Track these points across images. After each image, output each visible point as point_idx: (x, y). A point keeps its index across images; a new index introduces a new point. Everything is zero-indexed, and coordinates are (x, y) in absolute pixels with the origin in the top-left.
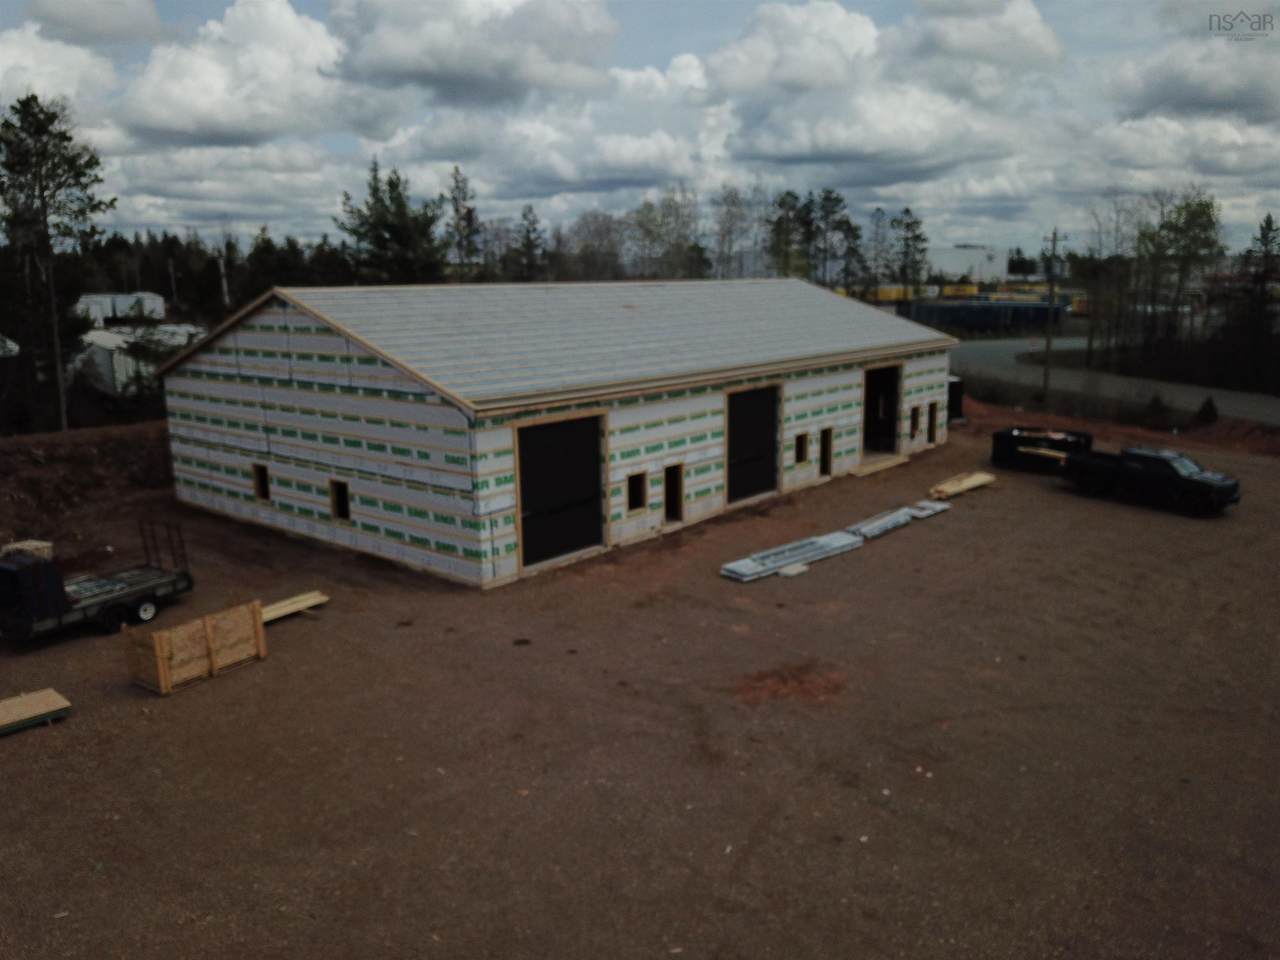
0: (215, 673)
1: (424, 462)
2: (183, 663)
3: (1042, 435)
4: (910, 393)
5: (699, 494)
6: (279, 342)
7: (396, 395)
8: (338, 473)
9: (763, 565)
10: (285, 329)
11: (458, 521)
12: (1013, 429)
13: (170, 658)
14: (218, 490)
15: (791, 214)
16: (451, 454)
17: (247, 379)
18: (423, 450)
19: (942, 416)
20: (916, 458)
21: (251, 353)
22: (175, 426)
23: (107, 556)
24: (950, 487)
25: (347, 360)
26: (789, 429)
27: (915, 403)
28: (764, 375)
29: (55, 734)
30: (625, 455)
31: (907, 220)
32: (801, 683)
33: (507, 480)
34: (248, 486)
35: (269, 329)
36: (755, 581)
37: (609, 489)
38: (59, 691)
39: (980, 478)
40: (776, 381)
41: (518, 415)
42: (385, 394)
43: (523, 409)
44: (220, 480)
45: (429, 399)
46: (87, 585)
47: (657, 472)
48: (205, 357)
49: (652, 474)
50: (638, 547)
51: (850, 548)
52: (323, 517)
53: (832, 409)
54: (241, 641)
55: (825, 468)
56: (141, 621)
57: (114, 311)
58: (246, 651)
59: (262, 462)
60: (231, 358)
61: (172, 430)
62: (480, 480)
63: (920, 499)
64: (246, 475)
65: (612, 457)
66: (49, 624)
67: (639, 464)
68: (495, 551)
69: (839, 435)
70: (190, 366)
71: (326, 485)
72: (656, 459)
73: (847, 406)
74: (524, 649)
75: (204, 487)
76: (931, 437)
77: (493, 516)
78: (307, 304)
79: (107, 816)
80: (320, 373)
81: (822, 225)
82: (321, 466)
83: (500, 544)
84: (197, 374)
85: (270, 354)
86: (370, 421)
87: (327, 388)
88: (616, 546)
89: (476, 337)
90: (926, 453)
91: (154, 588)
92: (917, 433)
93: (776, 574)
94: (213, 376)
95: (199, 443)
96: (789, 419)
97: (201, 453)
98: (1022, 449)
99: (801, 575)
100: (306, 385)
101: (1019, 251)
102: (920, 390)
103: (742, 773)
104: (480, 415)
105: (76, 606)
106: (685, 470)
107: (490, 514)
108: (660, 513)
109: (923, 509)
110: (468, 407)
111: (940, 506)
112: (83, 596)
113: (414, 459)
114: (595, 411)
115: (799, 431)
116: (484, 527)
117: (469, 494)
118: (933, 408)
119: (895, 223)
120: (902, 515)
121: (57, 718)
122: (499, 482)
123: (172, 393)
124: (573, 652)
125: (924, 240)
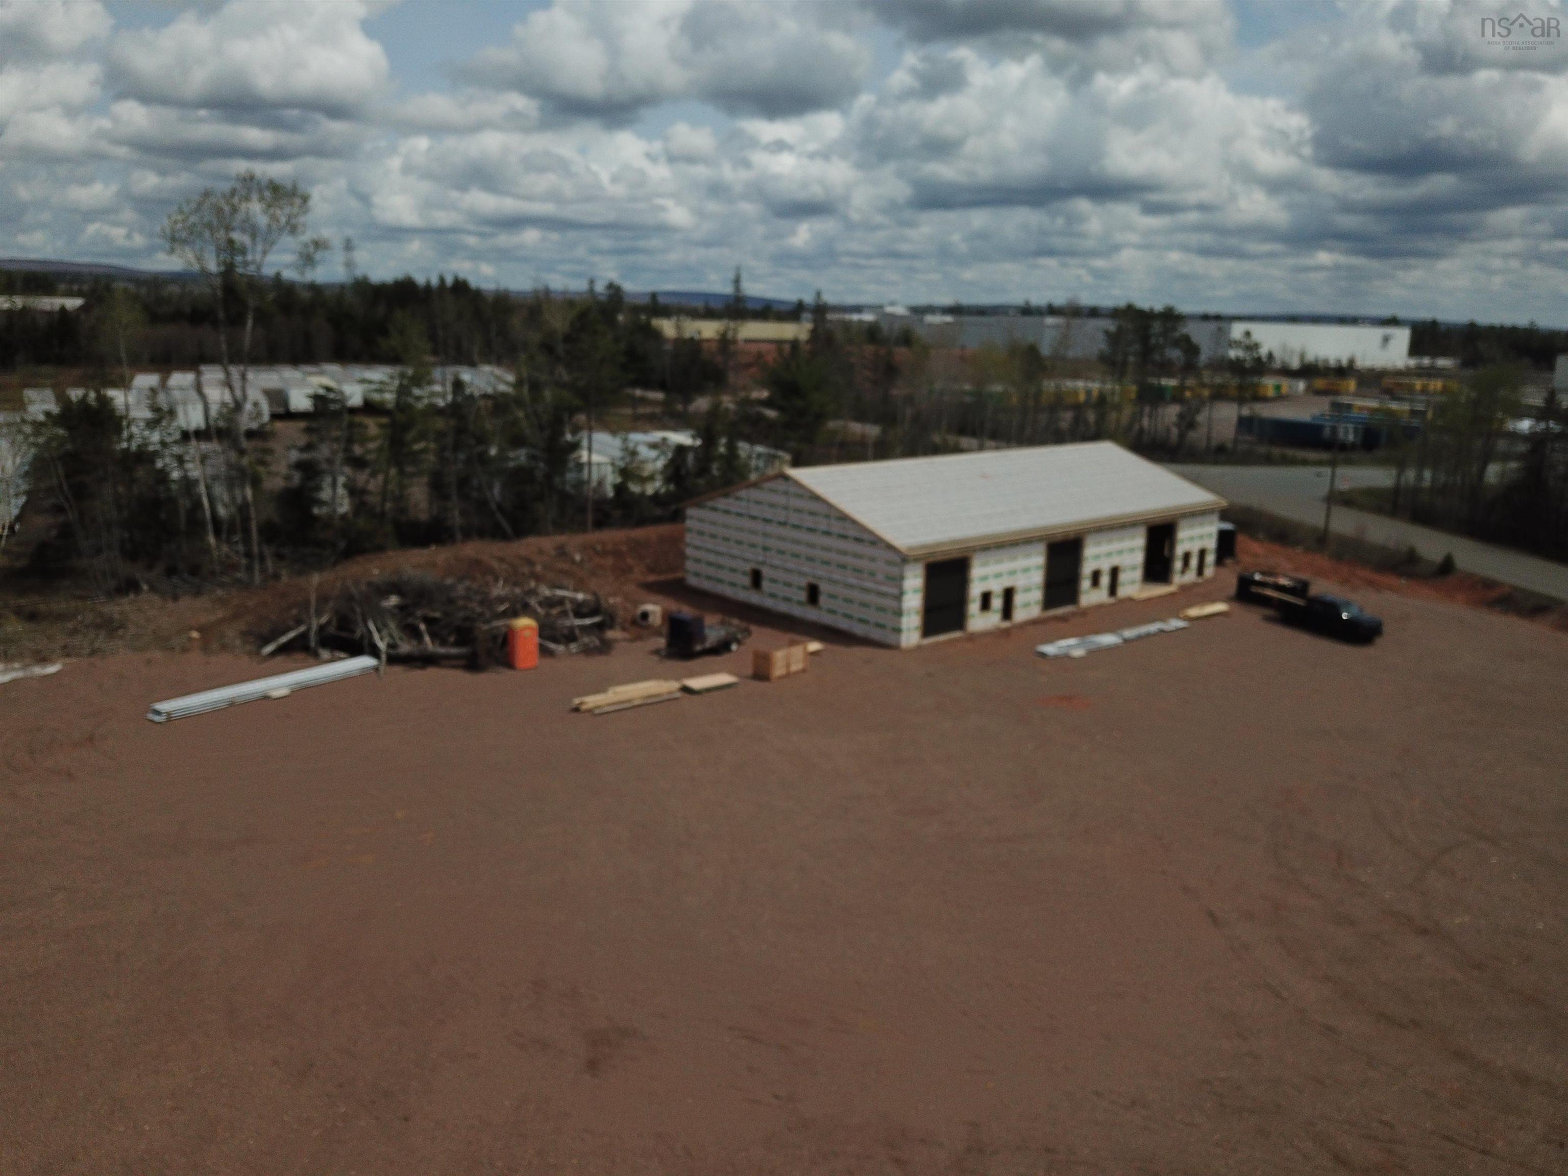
3: (1274, 580)
4: (1183, 541)
5: (1024, 605)
6: (780, 500)
7: (858, 540)
8: (813, 579)
10: (786, 492)
12: (1254, 575)
16: (890, 575)
18: (872, 571)
19: (1210, 558)
20: (1184, 588)
21: (757, 502)
24: (1194, 612)
26: (1088, 566)
27: (1187, 549)
28: (1071, 532)
30: (981, 579)
33: (918, 591)
34: (748, 581)
35: (775, 491)
36: (1054, 658)
37: (970, 598)
39: (1220, 607)
40: (1080, 535)
42: (850, 538)
44: (723, 575)
45: (879, 544)
47: (998, 591)
49: (995, 591)
50: (985, 634)
51: (1113, 645)
52: (798, 603)
53: (1120, 553)
55: (1113, 591)
59: (758, 567)
62: (904, 591)
63: (1171, 618)
64: (747, 574)
65: (973, 580)
67: (989, 585)
68: (909, 630)
69: (1125, 570)
71: (805, 585)
72: (998, 583)
73: (1132, 550)
75: (709, 578)
76: (1200, 571)
77: (909, 610)
80: (808, 521)
82: (803, 574)
83: (912, 626)
84: (714, 509)
85: (773, 506)
86: (838, 552)
87: (812, 530)
88: (973, 633)
90: (1194, 585)
92: (1187, 571)
93: (1066, 655)
94: (727, 512)
95: (710, 551)
96: (1088, 560)
97: (711, 557)
98: (1256, 589)
99: (1082, 657)
100: (796, 527)
102: (1191, 540)
104: (907, 558)
106: (1016, 590)
108: (999, 615)
109: (1170, 625)
111: (1183, 624)
114: (965, 555)
115: (1095, 567)
116: (904, 617)
117: (898, 598)
118: (1202, 553)
122: (914, 592)
123: (691, 517)
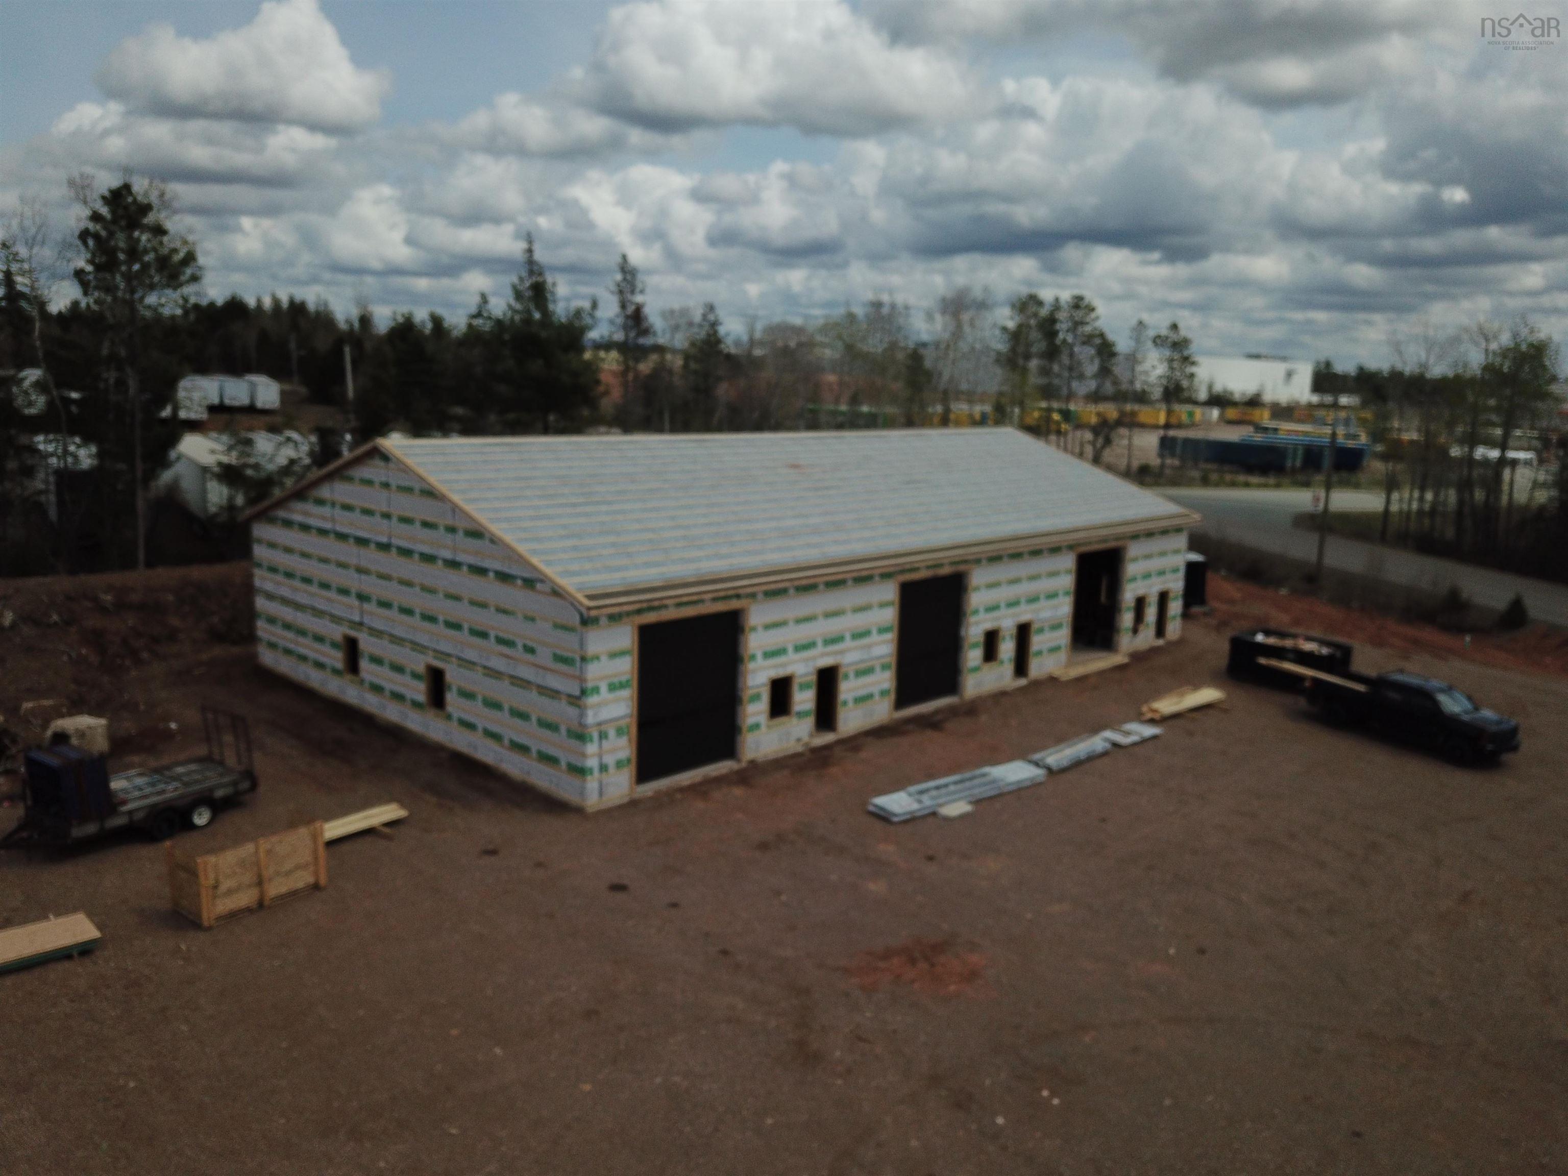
0: (266, 903)
1: (529, 657)
2: (230, 892)
3: (1288, 643)
4: (1134, 579)
5: (859, 700)
6: (378, 500)
7: (504, 577)
8: (435, 658)
9: (920, 802)
10: (386, 485)
11: (563, 729)
12: (1254, 633)
13: (216, 887)
14: (303, 658)
15: (1033, 322)
16: (559, 652)
17: (342, 537)
18: (530, 644)
19: (1175, 607)
20: (1138, 657)
21: (347, 508)
22: (262, 580)
23: (169, 736)
24: (1167, 705)
25: (452, 530)
26: (977, 623)
27: (1141, 592)
28: (946, 561)
29: (80, 970)
30: (768, 655)
31: (1174, 337)
32: (933, 965)
33: (622, 686)
34: (336, 659)
35: (369, 483)
36: (905, 822)
37: (746, 694)
38: (90, 915)
39: (1208, 694)
40: (962, 568)
41: (639, 612)
42: (491, 575)
43: (645, 605)
44: (305, 646)
45: (539, 586)
46: (140, 781)
47: (806, 675)
48: (299, 506)
49: (801, 676)
50: (778, 764)
51: (1029, 783)
52: (416, 705)
53: (1033, 599)
54: (298, 867)
55: (1021, 667)
56: (193, 827)
57: (221, 397)
58: (303, 879)
59: (353, 633)
60: (326, 511)
61: (257, 582)
62: (590, 685)
63: (1131, 720)
64: (334, 645)
65: (753, 657)
66: (91, 829)
67: (784, 665)
68: (603, 768)
69: (1041, 630)
70: (281, 514)
71: (421, 669)
72: (806, 660)
73: (1052, 596)
74: (620, 896)
75: (288, 652)
76: (1160, 631)
77: (603, 728)
78: (410, 461)
79: (121, 1082)
80: (423, 541)
81: (1070, 339)
82: (417, 647)
83: (610, 760)
84: (288, 524)
85: (367, 512)
86: (473, 603)
87: (428, 558)
88: (752, 762)
89: (604, 508)
90: (1153, 651)
91: (211, 790)
92: (1141, 628)
93: (934, 814)
94: (305, 528)
95: (285, 601)
96: (976, 612)
97: (287, 614)
98: (1263, 661)
99: (963, 817)
100: (406, 553)
101: (1328, 364)
102: (1147, 576)
103: (839, 1082)
104: (593, 613)
105: (125, 808)
106: (842, 671)
107: (599, 724)
108: (809, 723)
109: (1128, 733)
110: (581, 604)
111: (1149, 731)
112: (130, 796)
113: (519, 652)
114: (734, 604)
115: (989, 626)
116: (591, 740)
117: (577, 700)
118: (1163, 597)
119: (1158, 341)
120: (1098, 743)
121: (85, 950)
122: (612, 688)
123: (260, 541)
124: (674, 905)
125: (1193, 363)
